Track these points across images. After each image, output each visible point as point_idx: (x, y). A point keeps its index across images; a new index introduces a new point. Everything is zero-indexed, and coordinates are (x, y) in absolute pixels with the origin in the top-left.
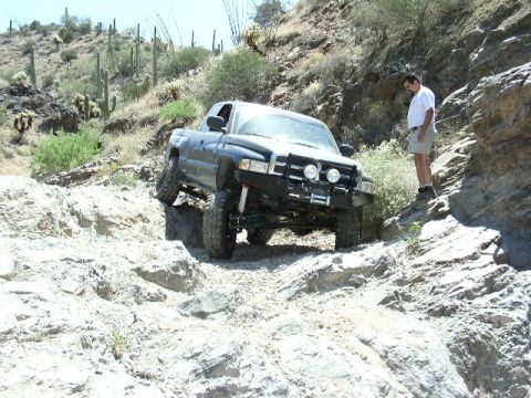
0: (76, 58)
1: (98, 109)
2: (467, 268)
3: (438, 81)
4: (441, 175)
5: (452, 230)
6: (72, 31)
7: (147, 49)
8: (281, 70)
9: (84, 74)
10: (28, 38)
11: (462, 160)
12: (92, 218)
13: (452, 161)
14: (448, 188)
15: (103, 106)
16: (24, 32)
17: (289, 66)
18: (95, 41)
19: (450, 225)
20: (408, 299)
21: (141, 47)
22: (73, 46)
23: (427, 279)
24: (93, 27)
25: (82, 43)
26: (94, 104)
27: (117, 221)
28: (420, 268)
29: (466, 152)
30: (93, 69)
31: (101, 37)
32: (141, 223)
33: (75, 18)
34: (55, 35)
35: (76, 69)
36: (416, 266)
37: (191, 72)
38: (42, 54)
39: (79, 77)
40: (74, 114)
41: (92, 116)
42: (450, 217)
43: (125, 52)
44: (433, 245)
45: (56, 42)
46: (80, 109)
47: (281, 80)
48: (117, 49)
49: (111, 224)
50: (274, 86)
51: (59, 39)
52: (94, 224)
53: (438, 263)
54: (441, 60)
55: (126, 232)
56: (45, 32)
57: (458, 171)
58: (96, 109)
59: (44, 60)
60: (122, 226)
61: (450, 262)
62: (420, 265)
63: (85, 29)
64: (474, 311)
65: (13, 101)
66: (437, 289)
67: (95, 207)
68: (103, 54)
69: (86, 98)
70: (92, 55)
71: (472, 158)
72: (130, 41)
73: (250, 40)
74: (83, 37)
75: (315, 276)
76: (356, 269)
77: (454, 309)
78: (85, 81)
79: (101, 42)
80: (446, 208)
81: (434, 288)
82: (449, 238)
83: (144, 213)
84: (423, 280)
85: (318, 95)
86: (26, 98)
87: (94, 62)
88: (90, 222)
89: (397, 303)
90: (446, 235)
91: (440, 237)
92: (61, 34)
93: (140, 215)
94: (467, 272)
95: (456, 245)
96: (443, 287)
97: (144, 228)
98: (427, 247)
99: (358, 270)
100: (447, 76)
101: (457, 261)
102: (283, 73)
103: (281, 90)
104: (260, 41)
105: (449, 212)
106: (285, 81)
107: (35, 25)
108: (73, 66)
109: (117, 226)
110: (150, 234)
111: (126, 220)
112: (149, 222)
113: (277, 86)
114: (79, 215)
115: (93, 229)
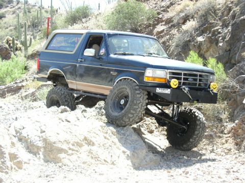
0: (5, 17)
1: (21, 46)
6: (2, 2)
7: (47, 12)
8: (159, 14)
9: (10, 26)
12: (40, 144)
15: (24, 43)
17: (164, 11)
18: (17, 7)
21: (43, 11)
22: (3, 10)
25: (8, 9)
26: (18, 42)
27: (65, 147)
30: (16, 23)
31: (19, 5)
32: (87, 147)
35: (5, 23)
37: (84, 20)
39: (7, 28)
40: (6, 48)
41: (17, 49)
43: (34, 13)
46: (9, 45)
47: (159, 21)
48: (29, 12)
49: (61, 151)
50: (154, 26)
52: (42, 150)
55: (74, 157)
58: (19, 45)
60: (70, 152)
67: (43, 132)
68: (21, 15)
69: (13, 39)
70: (14, 15)
72: (36, 7)
74: (9, 6)
78: (11, 30)
79: (19, 8)
83: (88, 136)
85: (196, 30)
87: (16, 19)
88: (38, 148)
93: (85, 139)
97: (90, 152)
102: (160, 16)
103: (160, 28)
106: (162, 21)
108: (4, 22)
109: (65, 151)
110: (97, 158)
111: (73, 145)
112: (94, 144)
113: (157, 24)
114: (26, 141)
115: (42, 156)
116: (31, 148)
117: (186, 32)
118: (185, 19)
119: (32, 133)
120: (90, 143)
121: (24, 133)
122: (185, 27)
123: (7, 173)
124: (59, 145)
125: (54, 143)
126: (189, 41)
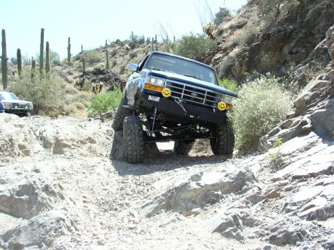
0: (136, 56)
2: (322, 184)
3: (313, 34)
4: (306, 98)
5: (313, 144)
6: (135, 43)
8: (219, 44)
10: (114, 48)
11: (324, 85)
12: (53, 142)
13: (315, 87)
14: (312, 109)
16: (112, 45)
17: (224, 41)
18: (147, 47)
19: (311, 140)
20: (250, 223)
22: (135, 50)
23: (282, 194)
24: (146, 40)
25: (140, 49)
27: (69, 144)
28: (277, 183)
29: (327, 78)
31: (149, 45)
32: (89, 144)
33: (137, 36)
34: (127, 46)
36: (274, 180)
38: (120, 55)
42: (312, 134)
44: (293, 159)
45: (127, 49)
47: (218, 50)
49: (66, 146)
50: (214, 54)
51: (129, 47)
52: (53, 145)
53: (295, 178)
54: (315, 20)
55: (75, 150)
56: (122, 44)
57: (320, 94)
59: (121, 58)
60: (73, 147)
61: (306, 177)
62: (278, 179)
63: (142, 41)
64: (323, 238)
65: (95, 78)
66: (288, 207)
67: (57, 133)
71: (332, 83)
73: (208, 31)
74: (141, 46)
75: (173, 193)
76: (213, 185)
77: (301, 235)
79: (149, 47)
80: (309, 126)
81: (286, 204)
82: (309, 152)
83: (92, 137)
84: (278, 195)
85: (237, 56)
86: (101, 76)
88: (51, 144)
89: (235, 231)
90: (307, 149)
91: (301, 151)
92: (130, 45)
93: (89, 138)
94: (321, 187)
95: (314, 159)
96: (294, 204)
97: (90, 148)
98: (289, 161)
99: (215, 186)
100: (319, 30)
101: (313, 175)
102: (220, 46)
103: (218, 56)
104: (214, 32)
105: (312, 129)
106: (221, 50)
107: (118, 42)
108: (135, 60)
109: (69, 147)
110: (94, 152)
111: (77, 142)
112: (95, 142)
113: (216, 53)
114: (45, 139)
115: (52, 149)
116: (46, 144)
117: (231, 58)
118: (235, 45)
119: (50, 134)
120: (92, 141)
121: (44, 134)
122: (232, 54)
123: (13, 157)
124: (65, 142)
125: (62, 140)
126: (232, 66)
